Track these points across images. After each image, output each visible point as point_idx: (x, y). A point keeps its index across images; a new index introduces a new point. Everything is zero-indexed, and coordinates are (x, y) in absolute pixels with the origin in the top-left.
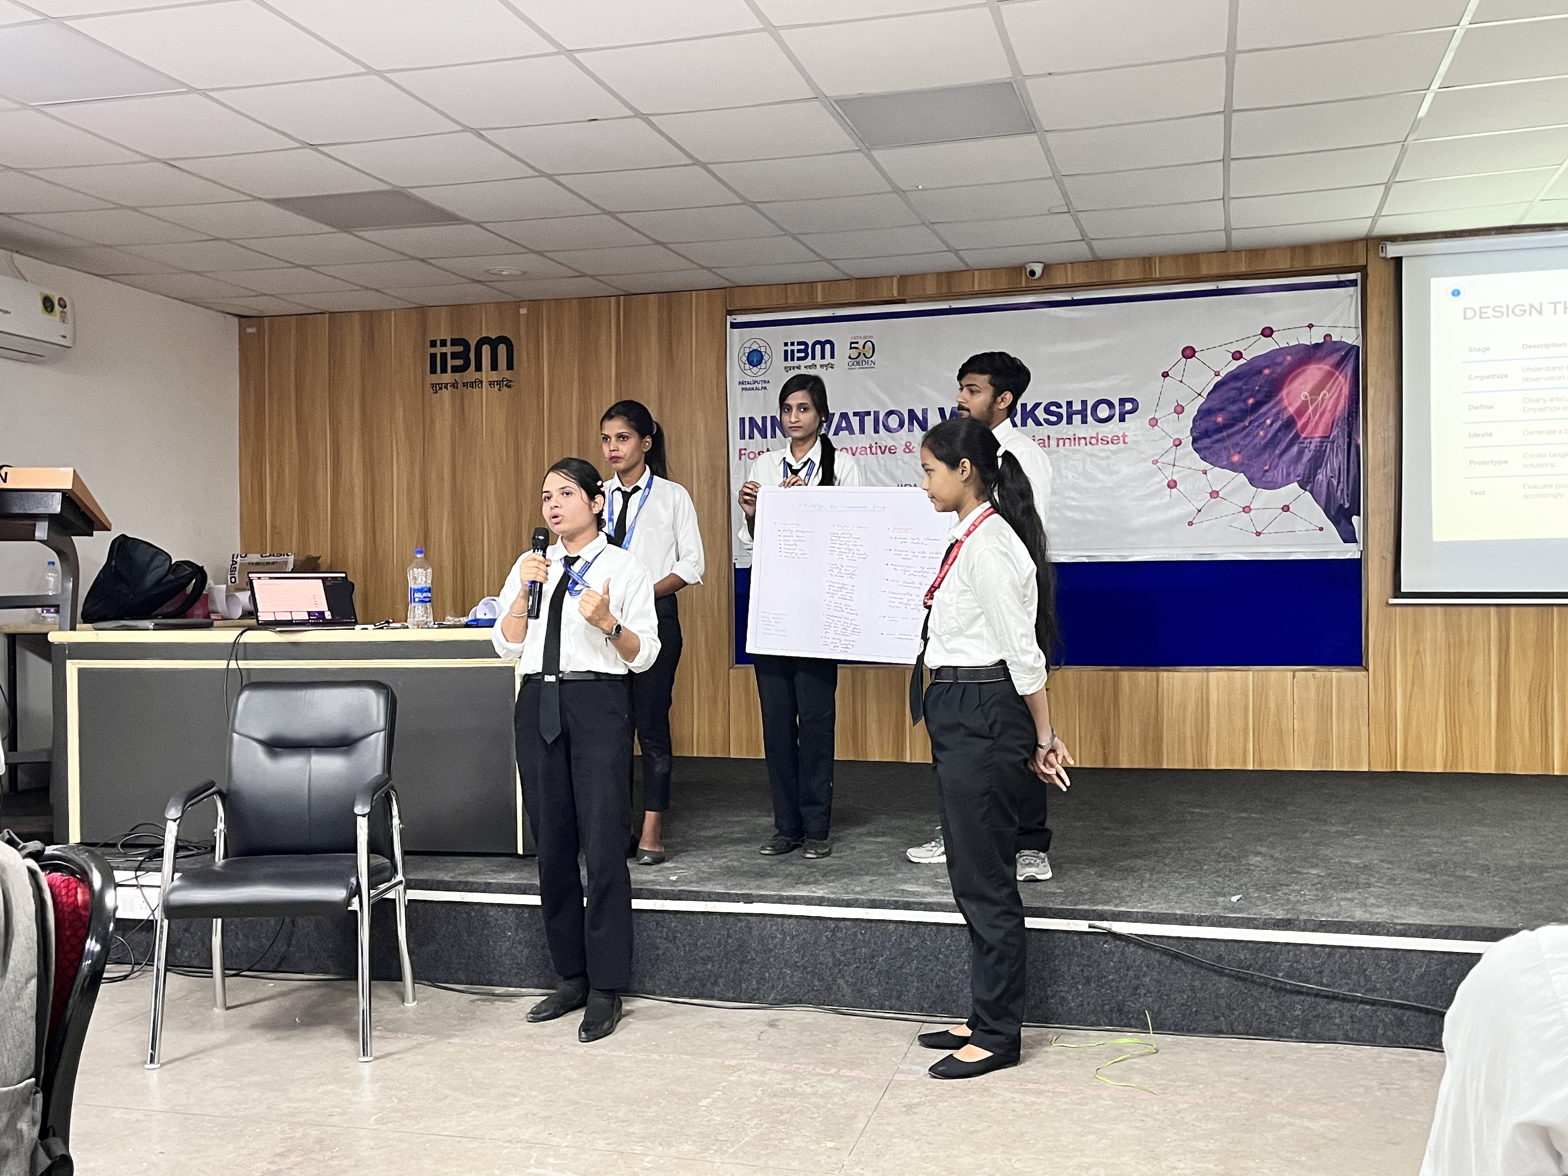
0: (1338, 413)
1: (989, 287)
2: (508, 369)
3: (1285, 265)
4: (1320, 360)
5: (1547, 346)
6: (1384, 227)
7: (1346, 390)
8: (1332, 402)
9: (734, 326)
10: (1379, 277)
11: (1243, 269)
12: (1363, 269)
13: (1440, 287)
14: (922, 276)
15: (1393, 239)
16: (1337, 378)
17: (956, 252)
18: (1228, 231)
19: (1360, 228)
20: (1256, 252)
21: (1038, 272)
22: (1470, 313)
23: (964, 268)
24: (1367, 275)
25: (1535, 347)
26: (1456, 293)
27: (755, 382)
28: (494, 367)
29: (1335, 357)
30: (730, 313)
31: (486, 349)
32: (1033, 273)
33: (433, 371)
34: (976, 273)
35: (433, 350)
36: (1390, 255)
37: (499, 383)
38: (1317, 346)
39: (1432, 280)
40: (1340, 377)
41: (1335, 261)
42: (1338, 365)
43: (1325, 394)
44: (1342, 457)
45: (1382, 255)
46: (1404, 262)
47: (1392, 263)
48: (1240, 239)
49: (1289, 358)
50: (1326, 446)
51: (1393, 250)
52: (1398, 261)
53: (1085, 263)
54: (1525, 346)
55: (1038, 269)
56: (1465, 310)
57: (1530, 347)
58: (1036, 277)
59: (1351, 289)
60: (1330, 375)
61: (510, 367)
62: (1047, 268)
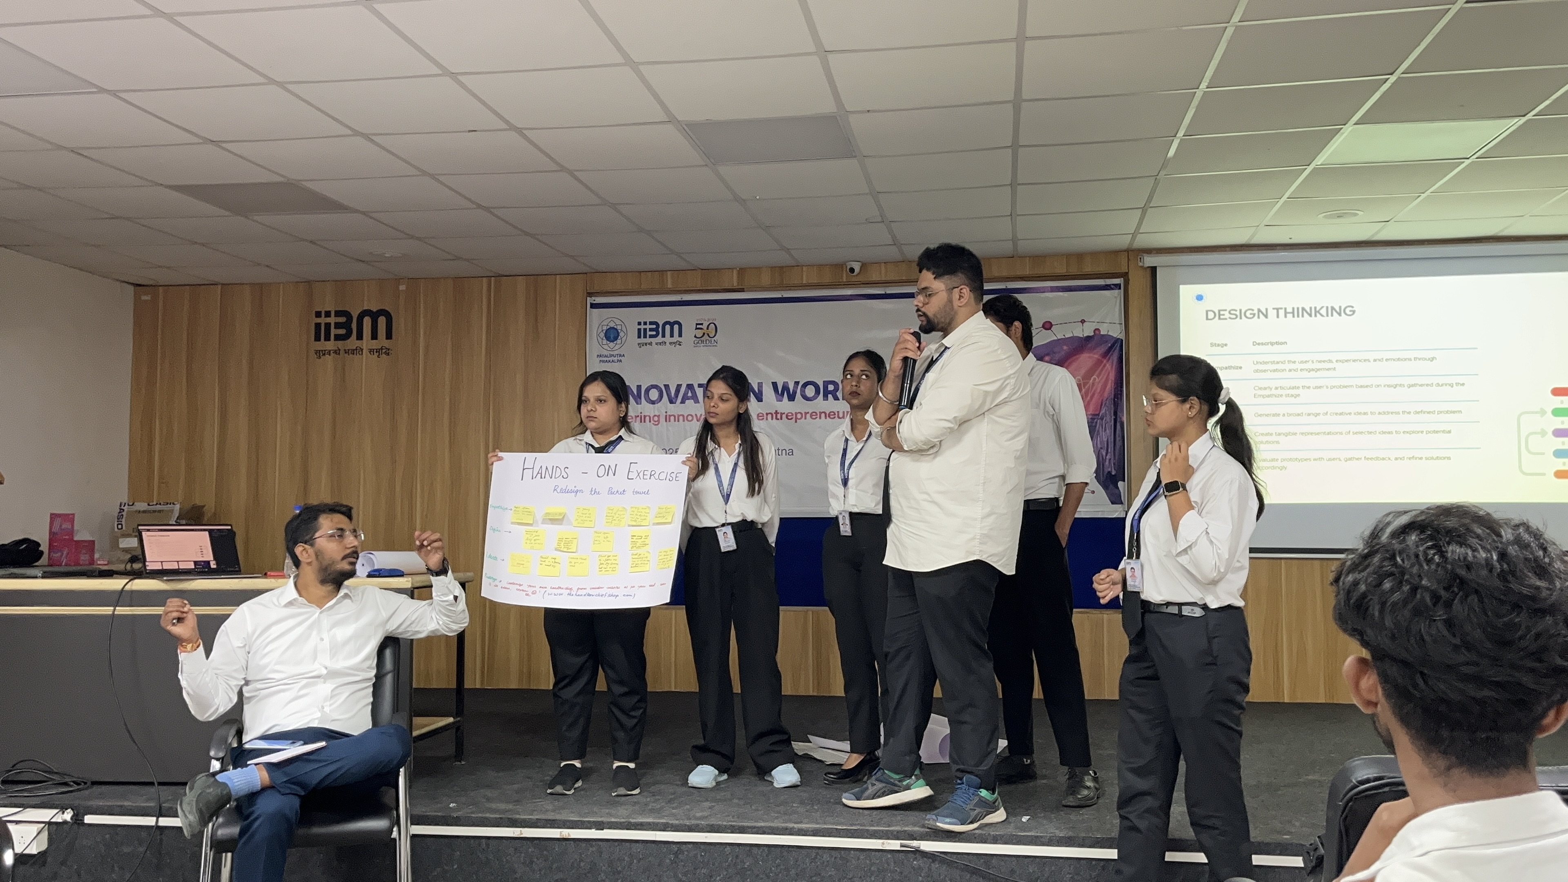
0: (1106, 394)
1: (815, 281)
2: (387, 338)
3: (1061, 270)
4: (1092, 349)
5: (1272, 344)
6: (1142, 241)
7: (1112, 376)
8: (1100, 385)
9: (593, 306)
10: (1139, 282)
11: (1027, 272)
12: (1125, 275)
13: (1187, 292)
14: (758, 269)
15: (1149, 251)
16: (1105, 366)
17: (788, 251)
18: (1015, 240)
19: (1123, 242)
20: (1038, 258)
21: (857, 270)
22: (1211, 315)
23: (793, 263)
24: (1129, 280)
25: (1262, 344)
26: (1200, 298)
27: (611, 356)
28: (374, 336)
29: (1103, 349)
30: (590, 294)
31: (367, 321)
32: (852, 270)
33: (317, 338)
34: (804, 268)
35: (318, 320)
36: (1147, 265)
37: (378, 351)
38: (1088, 338)
39: (1181, 286)
40: (1108, 366)
41: (1102, 269)
42: (1106, 354)
43: (1095, 379)
44: (1109, 432)
45: (1141, 264)
46: (1158, 270)
47: (1149, 272)
48: (1024, 247)
49: (1065, 348)
50: (1096, 422)
51: (1149, 261)
52: (1154, 270)
53: (896, 263)
54: (1255, 344)
55: (857, 267)
56: (1207, 312)
57: (1259, 344)
58: (855, 274)
59: (1116, 291)
60: (1098, 363)
61: (389, 336)
62: (864, 266)
